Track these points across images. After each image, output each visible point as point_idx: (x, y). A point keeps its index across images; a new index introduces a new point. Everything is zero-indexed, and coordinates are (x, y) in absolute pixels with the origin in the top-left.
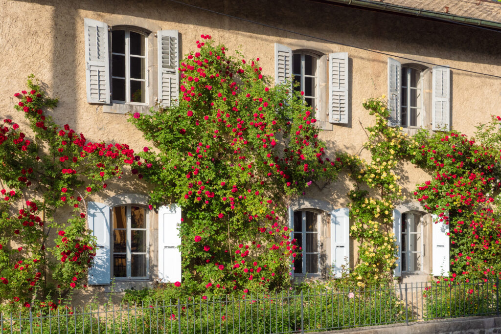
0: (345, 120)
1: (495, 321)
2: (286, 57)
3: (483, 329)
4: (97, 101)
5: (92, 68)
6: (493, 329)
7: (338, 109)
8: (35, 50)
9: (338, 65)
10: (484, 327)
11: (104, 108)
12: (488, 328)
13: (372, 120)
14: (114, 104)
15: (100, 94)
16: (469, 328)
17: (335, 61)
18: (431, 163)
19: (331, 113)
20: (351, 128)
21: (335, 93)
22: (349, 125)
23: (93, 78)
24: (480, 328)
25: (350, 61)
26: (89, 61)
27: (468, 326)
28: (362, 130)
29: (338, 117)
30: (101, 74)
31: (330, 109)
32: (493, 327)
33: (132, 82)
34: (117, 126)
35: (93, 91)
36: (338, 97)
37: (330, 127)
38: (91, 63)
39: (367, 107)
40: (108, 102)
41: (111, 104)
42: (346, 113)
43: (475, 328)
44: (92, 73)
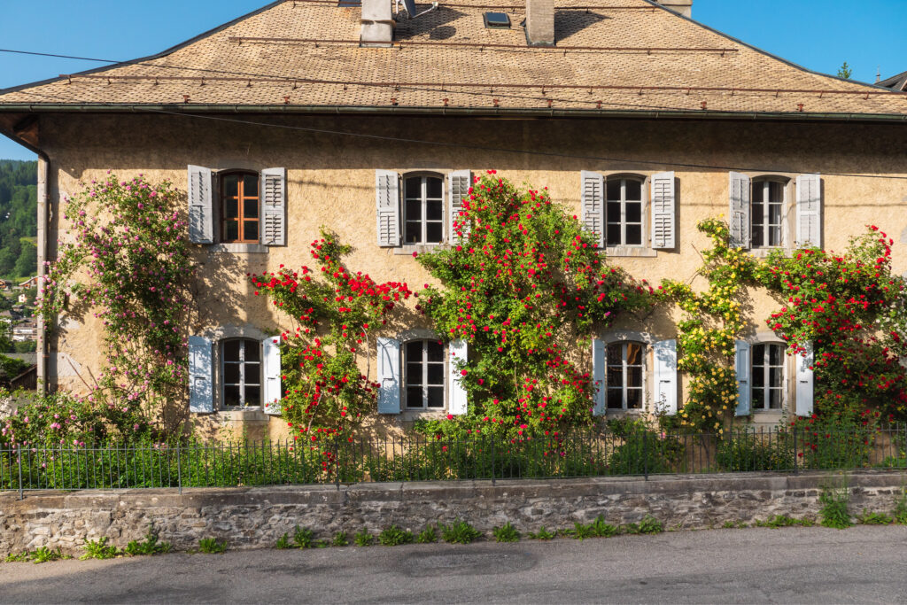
0: (671, 244)
1: (788, 481)
2: (594, 184)
3: (766, 491)
4: (386, 244)
5: (382, 215)
6: (784, 491)
7: (662, 233)
8: (330, 203)
9: (662, 186)
10: (769, 488)
11: (396, 250)
12: (776, 489)
13: (710, 243)
14: (404, 246)
15: (389, 237)
16: (744, 488)
17: (657, 182)
18: (785, 287)
19: (653, 238)
20: (679, 253)
21: (658, 217)
22: (676, 250)
23: (383, 223)
24: (762, 489)
25: (677, 181)
26: (378, 208)
27: (742, 486)
28: (697, 254)
29: (662, 242)
30: (390, 219)
31: (653, 233)
32: (784, 489)
33: (428, 224)
34: (408, 266)
35: (383, 235)
36: (662, 221)
37: (654, 253)
38: (381, 210)
39: (702, 228)
40: (398, 244)
41: (400, 246)
42: (673, 237)
43: (754, 489)
44: (382, 219)
